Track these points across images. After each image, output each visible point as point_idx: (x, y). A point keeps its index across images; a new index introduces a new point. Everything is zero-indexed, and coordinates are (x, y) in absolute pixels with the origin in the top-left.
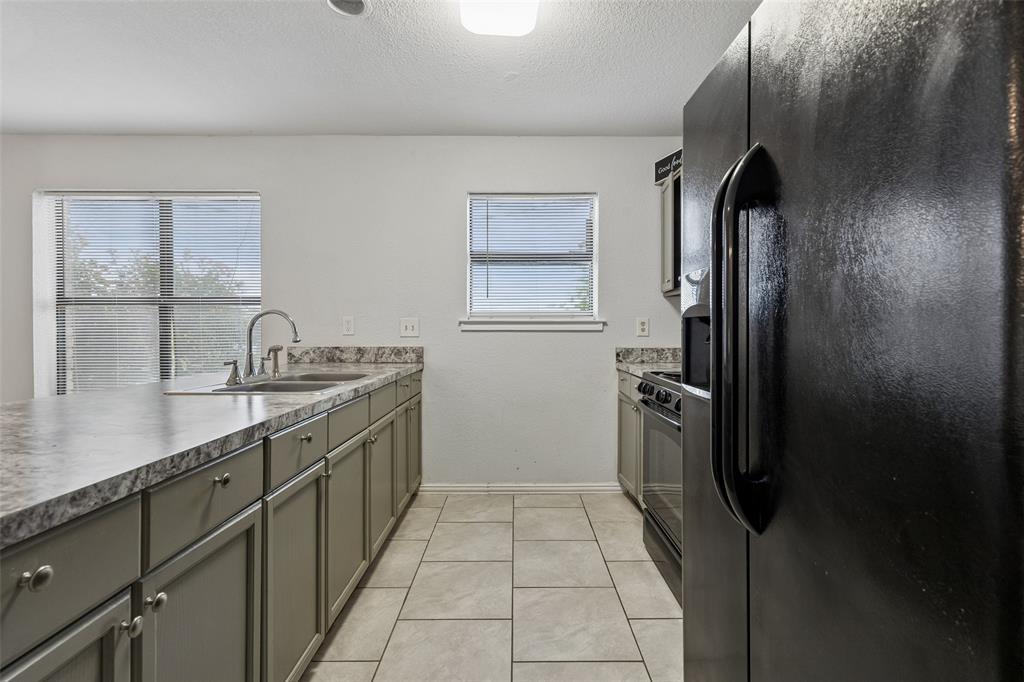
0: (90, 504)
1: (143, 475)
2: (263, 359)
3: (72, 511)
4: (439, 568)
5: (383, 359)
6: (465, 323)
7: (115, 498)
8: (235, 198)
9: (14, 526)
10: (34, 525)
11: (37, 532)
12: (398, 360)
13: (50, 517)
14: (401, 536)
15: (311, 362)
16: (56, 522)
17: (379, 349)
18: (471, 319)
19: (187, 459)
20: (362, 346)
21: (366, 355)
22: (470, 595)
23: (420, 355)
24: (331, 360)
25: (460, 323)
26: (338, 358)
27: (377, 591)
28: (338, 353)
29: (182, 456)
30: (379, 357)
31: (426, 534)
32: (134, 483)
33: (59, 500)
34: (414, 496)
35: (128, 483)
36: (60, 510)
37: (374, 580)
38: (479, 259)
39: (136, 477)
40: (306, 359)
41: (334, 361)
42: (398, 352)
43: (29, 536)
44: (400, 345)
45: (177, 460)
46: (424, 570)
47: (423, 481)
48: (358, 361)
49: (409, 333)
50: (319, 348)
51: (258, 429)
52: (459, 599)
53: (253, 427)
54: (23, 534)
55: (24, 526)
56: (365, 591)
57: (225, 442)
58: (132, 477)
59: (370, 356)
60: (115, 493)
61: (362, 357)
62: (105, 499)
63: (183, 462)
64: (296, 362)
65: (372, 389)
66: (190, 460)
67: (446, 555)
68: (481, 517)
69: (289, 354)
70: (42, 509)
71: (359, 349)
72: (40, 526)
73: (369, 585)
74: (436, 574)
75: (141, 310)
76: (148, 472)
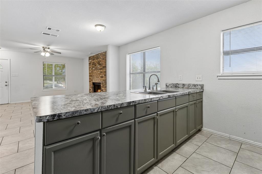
0: (89, 112)
1: (100, 108)
2: (153, 86)
3: (85, 113)
4: (200, 157)
5: (190, 87)
6: (220, 76)
7: (94, 112)
8: (156, 48)
9: (75, 113)
10: (78, 114)
11: (79, 115)
12: (195, 88)
13: (81, 113)
14: (191, 141)
15: (171, 87)
16: (82, 114)
17: (189, 84)
18: (223, 75)
19: (111, 107)
20: (184, 83)
21: (185, 86)
22: (208, 171)
23: (202, 86)
24: (176, 87)
25: (218, 76)
26: (178, 87)
27: (177, 155)
28: (178, 85)
29: (110, 106)
30: (189, 86)
31: (200, 144)
32: (98, 110)
33: (83, 110)
34: (199, 130)
35: (97, 109)
36: (83, 112)
37: (178, 151)
38: (226, 53)
39: (99, 109)
40: (170, 86)
41: (177, 87)
42: (195, 85)
43: (77, 115)
44: (196, 83)
45: (109, 107)
46: (194, 155)
47: (203, 127)
48: (183, 88)
49: (199, 80)
50: (173, 84)
51: (132, 102)
52: (203, 171)
53: (130, 102)
54: (76, 115)
55: (76, 113)
56: (174, 153)
57: (122, 104)
58: (98, 108)
59: (186, 86)
60: (94, 111)
61: (184, 86)
62: (92, 112)
63: (110, 107)
64: (168, 87)
65: (177, 96)
66: (112, 107)
67: (204, 154)
68: (224, 146)
69: (166, 85)
70: (80, 111)
71: (183, 84)
72: (79, 114)
73: (176, 152)
74: (198, 158)
75: (140, 75)
76: (101, 108)
